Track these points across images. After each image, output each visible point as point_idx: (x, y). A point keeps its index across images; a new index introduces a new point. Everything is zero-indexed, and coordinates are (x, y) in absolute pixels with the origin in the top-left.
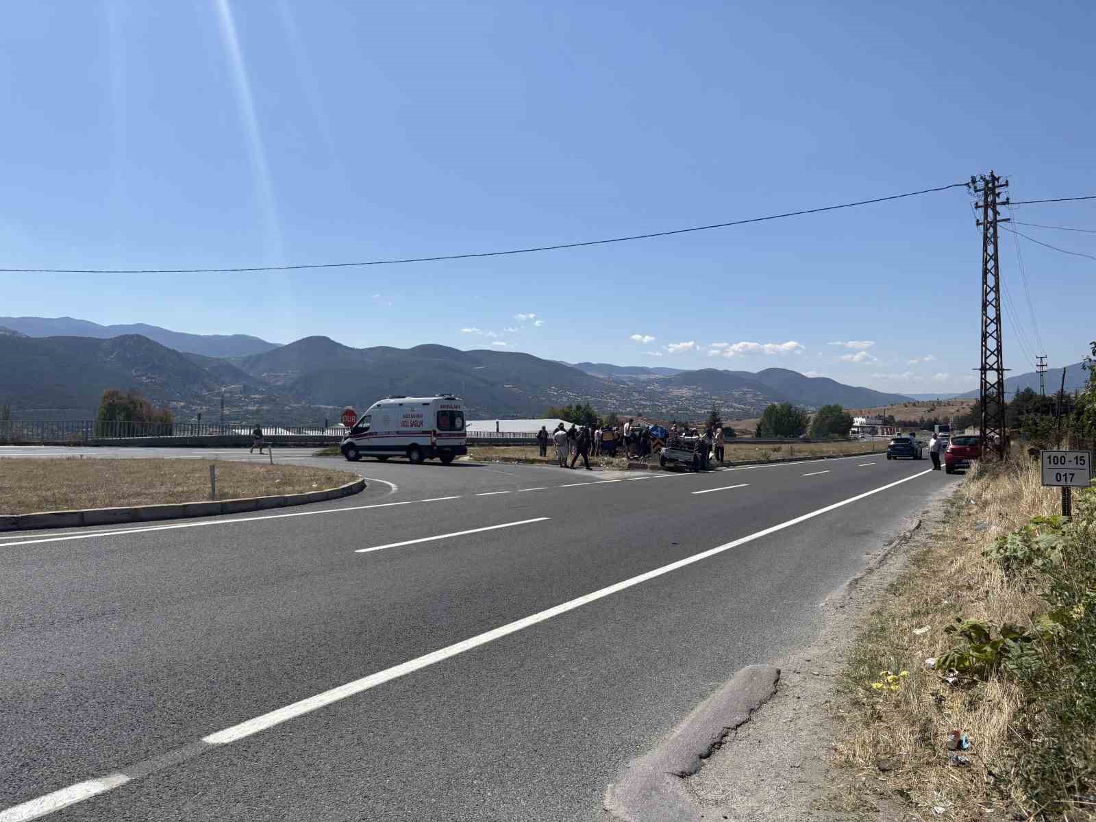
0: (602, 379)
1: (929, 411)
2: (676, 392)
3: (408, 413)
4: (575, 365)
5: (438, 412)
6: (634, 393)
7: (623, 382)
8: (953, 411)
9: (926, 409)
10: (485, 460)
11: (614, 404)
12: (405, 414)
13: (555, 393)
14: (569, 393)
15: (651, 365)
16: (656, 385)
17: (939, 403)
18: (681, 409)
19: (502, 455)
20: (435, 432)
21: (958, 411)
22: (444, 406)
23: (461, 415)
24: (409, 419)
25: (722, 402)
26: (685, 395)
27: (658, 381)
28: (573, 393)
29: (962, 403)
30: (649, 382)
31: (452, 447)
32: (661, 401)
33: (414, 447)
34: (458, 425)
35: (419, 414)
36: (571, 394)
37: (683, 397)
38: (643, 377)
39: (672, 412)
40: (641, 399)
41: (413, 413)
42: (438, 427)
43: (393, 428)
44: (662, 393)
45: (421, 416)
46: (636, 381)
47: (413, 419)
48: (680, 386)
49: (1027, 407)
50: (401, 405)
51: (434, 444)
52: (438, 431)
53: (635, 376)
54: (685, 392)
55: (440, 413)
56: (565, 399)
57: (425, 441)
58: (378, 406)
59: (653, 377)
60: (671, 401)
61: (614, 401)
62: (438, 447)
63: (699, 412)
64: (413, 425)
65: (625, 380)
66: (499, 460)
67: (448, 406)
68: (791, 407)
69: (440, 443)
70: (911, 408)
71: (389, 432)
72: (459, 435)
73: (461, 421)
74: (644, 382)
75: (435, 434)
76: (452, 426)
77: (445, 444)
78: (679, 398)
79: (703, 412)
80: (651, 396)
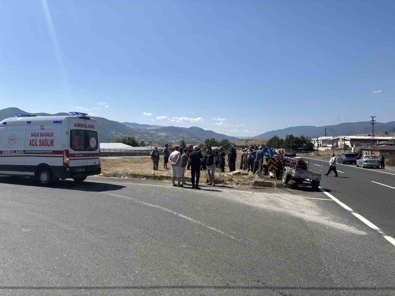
0: (133, 129)
1: (246, 142)
2: (160, 134)
3: (37, 132)
4: (122, 123)
5: (71, 131)
6: (145, 134)
7: (141, 130)
8: (253, 142)
9: (245, 142)
10: (114, 176)
11: (137, 138)
12: (33, 132)
13: (115, 133)
14: (120, 133)
15: (151, 124)
16: (153, 131)
17: (249, 140)
18: (162, 140)
19: (131, 171)
20: (67, 151)
21: (255, 142)
22: (79, 125)
23: (95, 134)
24: (38, 138)
25: (176, 138)
26: (164, 135)
27: (153, 130)
28: (121, 133)
29: (256, 140)
30: (151, 130)
31: (86, 167)
32: (155, 137)
33: (43, 167)
34: (93, 145)
35: (50, 132)
36: (121, 134)
37: (162, 136)
38: (148, 128)
39: (159, 141)
40: (147, 136)
41: (43, 131)
42: (71, 146)
43: (20, 146)
44: (155, 134)
45: (52, 135)
46: (145, 129)
47: (44, 138)
48: (162, 132)
49: (292, 141)
50: (29, 122)
51: (66, 165)
52: (71, 151)
53: (145, 128)
54: (163, 134)
55: (74, 133)
56: (118, 136)
57: (57, 162)
58: (5, 123)
59: (152, 128)
60: (159, 137)
61: (138, 137)
62: (70, 168)
63: (169, 141)
64: (42, 144)
65: (142, 129)
66: (128, 176)
67: (81, 125)
68: (214, 140)
69: (73, 164)
70: (240, 141)
71: (15, 152)
72: (93, 155)
73: (95, 140)
74: (148, 130)
75: (68, 155)
76: (87, 146)
77: (78, 165)
78: (161, 136)
79: (170, 141)
80: (151, 135)
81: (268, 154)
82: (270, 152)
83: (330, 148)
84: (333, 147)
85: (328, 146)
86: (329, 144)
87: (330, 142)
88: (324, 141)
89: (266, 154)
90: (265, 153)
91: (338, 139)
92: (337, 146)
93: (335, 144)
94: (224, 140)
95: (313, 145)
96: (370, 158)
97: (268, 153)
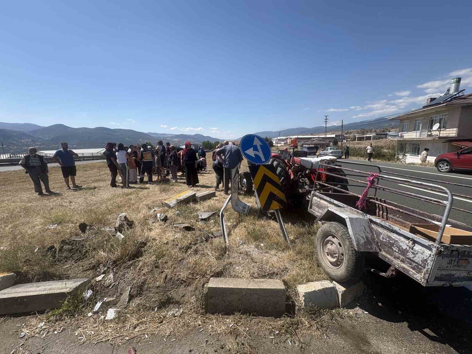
0: (154, 137)
2: (174, 140)
4: (146, 133)
7: (160, 137)
27: (169, 137)
30: (167, 137)
38: (165, 136)
44: (171, 140)
46: (164, 137)
48: (175, 138)
54: (176, 140)
81: (256, 153)
82: (260, 145)
83: (283, 144)
84: (285, 143)
85: (282, 143)
86: (282, 141)
87: (283, 140)
88: (280, 140)
89: (251, 152)
90: (247, 152)
91: (288, 138)
92: (287, 143)
93: (286, 142)
94: (216, 142)
95: (272, 143)
96: (335, 150)
97: (255, 149)
